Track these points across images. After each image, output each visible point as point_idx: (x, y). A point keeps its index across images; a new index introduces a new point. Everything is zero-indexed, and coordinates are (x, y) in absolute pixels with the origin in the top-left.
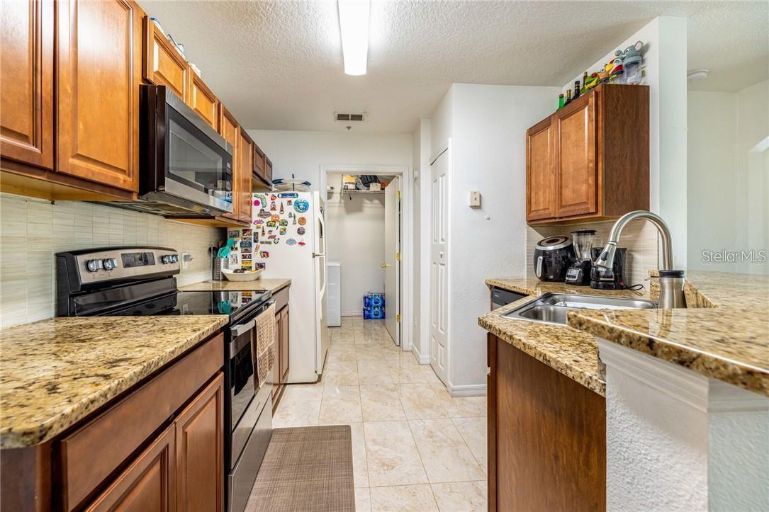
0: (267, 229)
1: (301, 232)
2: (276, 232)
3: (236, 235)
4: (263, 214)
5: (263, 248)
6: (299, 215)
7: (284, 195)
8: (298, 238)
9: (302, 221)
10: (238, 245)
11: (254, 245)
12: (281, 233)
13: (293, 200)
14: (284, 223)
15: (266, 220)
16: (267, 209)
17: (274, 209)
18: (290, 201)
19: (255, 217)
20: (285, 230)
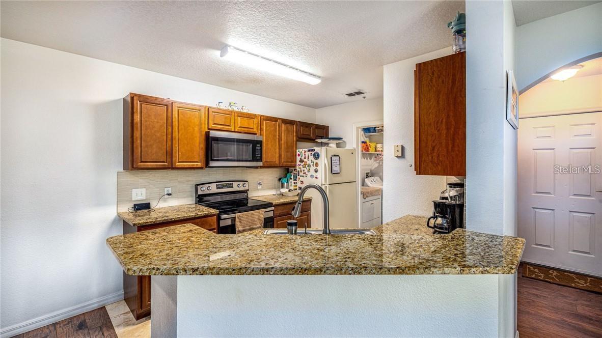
0: (302, 169)
1: (316, 171)
2: (306, 171)
3: (291, 172)
4: (301, 161)
5: (302, 179)
6: (315, 161)
7: (309, 151)
8: (315, 174)
9: (317, 165)
10: (292, 177)
11: (298, 177)
12: (308, 171)
13: (313, 153)
14: (309, 166)
15: (302, 164)
16: (303, 158)
17: (305, 158)
18: (311, 154)
19: (298, 163)
20: (309, 169)
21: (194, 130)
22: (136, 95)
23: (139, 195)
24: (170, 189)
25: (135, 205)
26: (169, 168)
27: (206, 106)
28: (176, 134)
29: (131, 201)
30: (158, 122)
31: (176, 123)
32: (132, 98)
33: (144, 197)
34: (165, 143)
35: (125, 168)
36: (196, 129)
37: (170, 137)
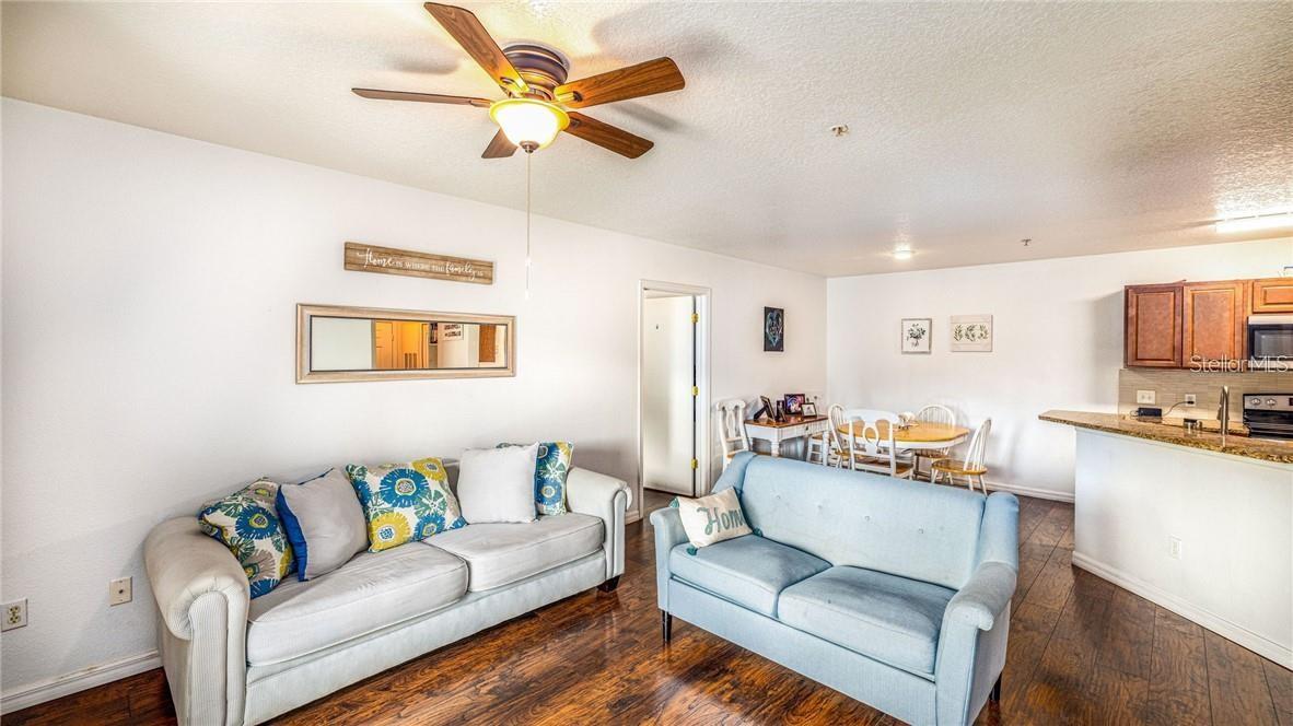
21: (1221, 316)
22: (1131, 287)
23: (1147, 398)
24: (1194, 396)
25: (1140, 409)
26: (1178, 368)
27: (1248, 281)
28: (1188, 325)
29: (1136, 403)
30: (1160, 313)
31: (1188, 311)
32: (1127, 292)
33: (1152, 401)
34: (1170, 338)
35: (1127, 365)
36: (1227, 315)
37: (1178, 329)
